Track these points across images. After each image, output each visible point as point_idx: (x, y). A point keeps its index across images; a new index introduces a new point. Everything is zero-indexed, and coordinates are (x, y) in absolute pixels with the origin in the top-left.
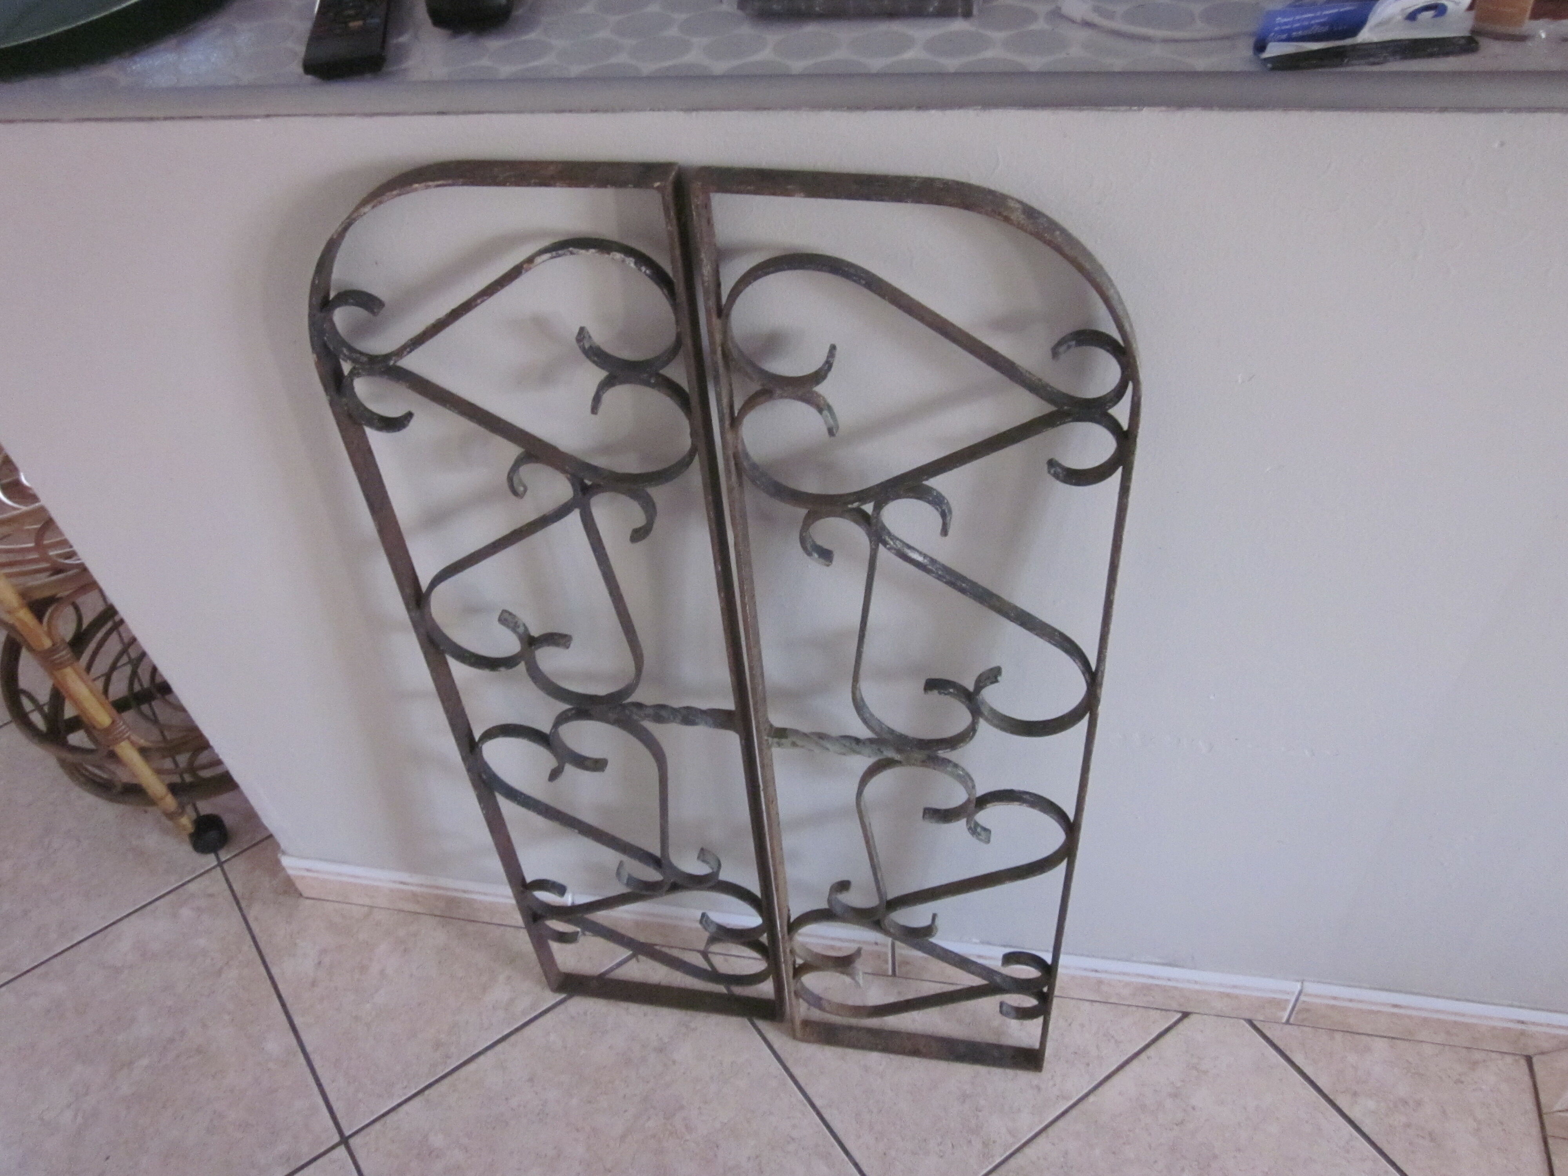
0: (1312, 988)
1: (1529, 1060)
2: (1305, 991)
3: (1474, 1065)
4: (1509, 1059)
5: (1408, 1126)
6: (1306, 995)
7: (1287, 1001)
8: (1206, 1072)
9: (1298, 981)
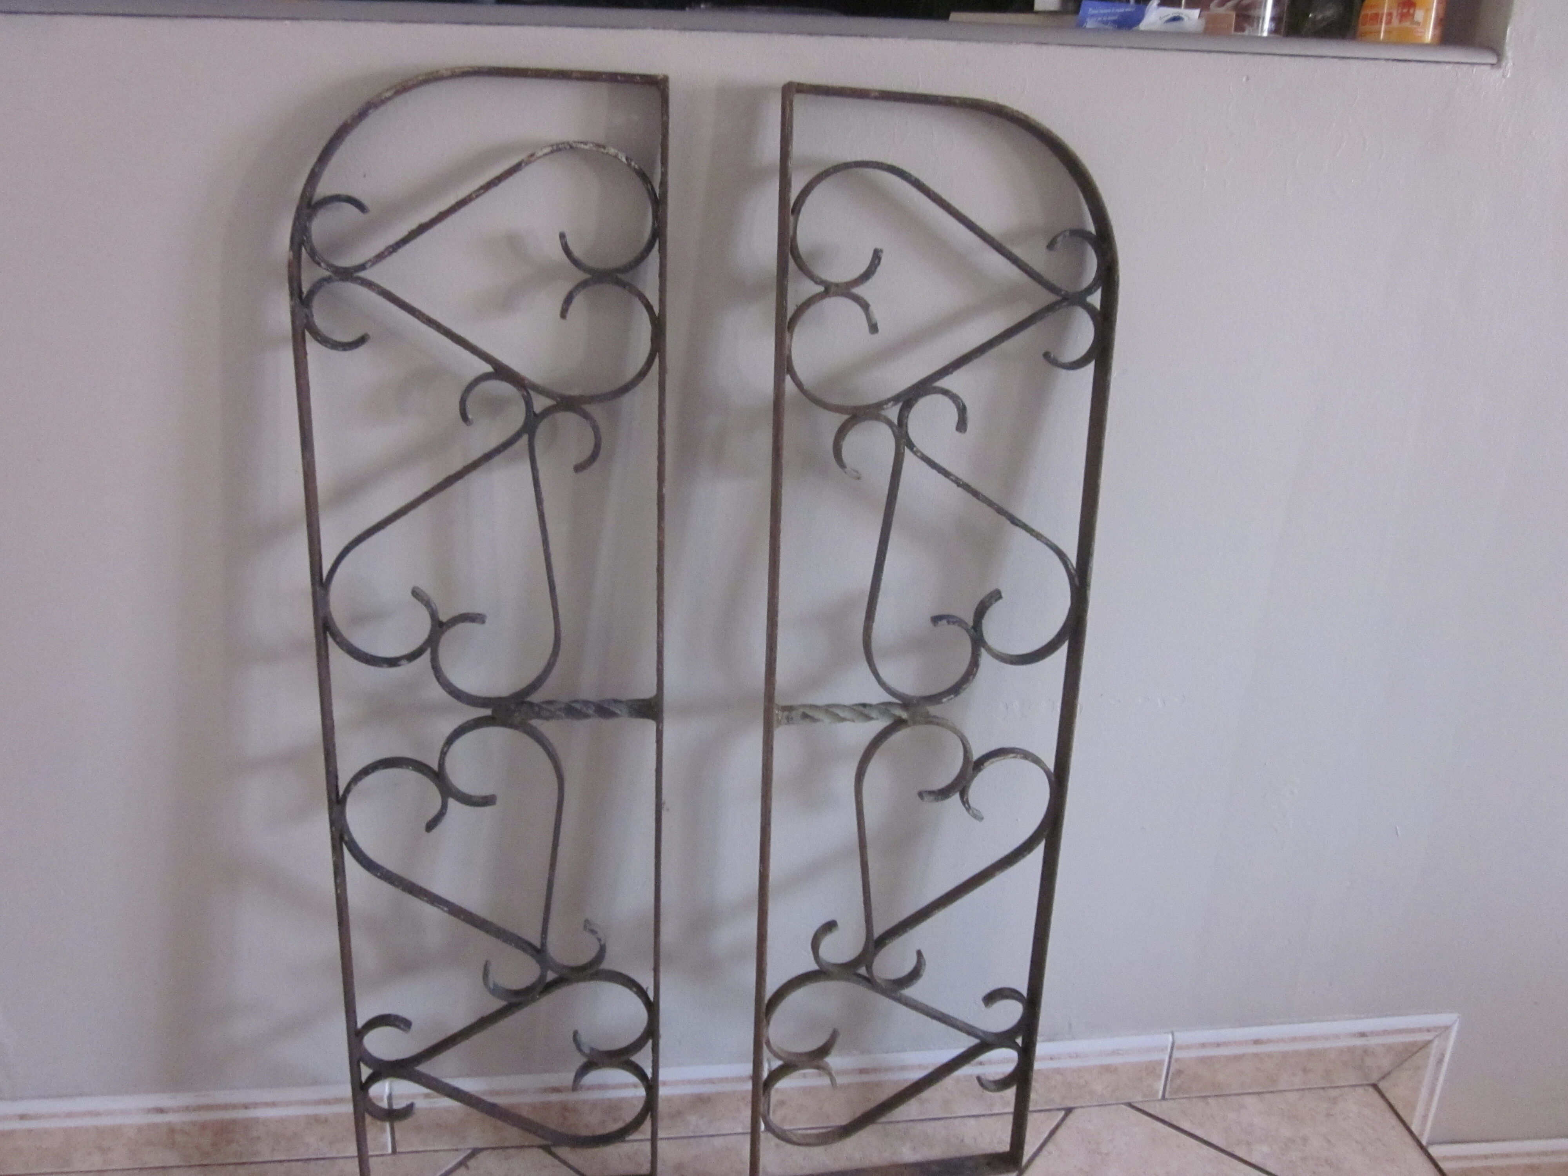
0: (1184, 1037)
1: (1375, 1086)
2: (1178, 1043)
3: (1334, 1101)
4: (1360, 1091)
5: (1304, 1159)
6: (1181, 1048)
7: (1161, 1063)
8: (1107, 1154)
9: (1168, 1033)
